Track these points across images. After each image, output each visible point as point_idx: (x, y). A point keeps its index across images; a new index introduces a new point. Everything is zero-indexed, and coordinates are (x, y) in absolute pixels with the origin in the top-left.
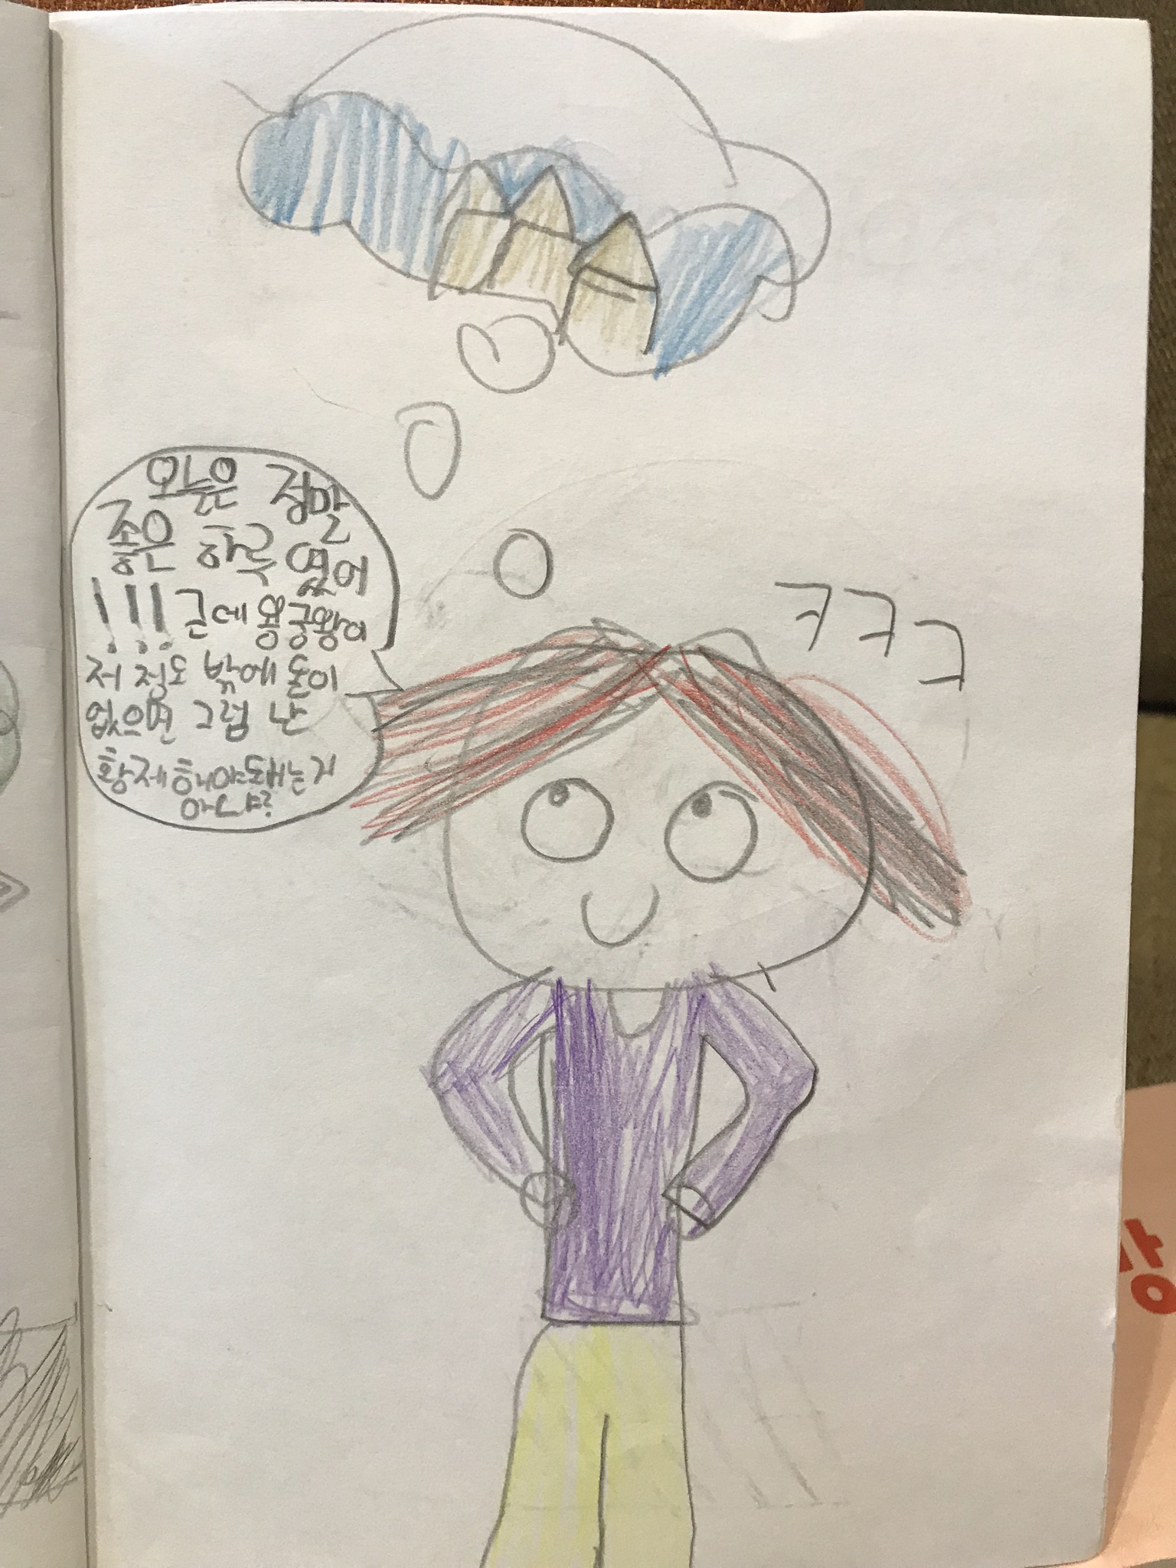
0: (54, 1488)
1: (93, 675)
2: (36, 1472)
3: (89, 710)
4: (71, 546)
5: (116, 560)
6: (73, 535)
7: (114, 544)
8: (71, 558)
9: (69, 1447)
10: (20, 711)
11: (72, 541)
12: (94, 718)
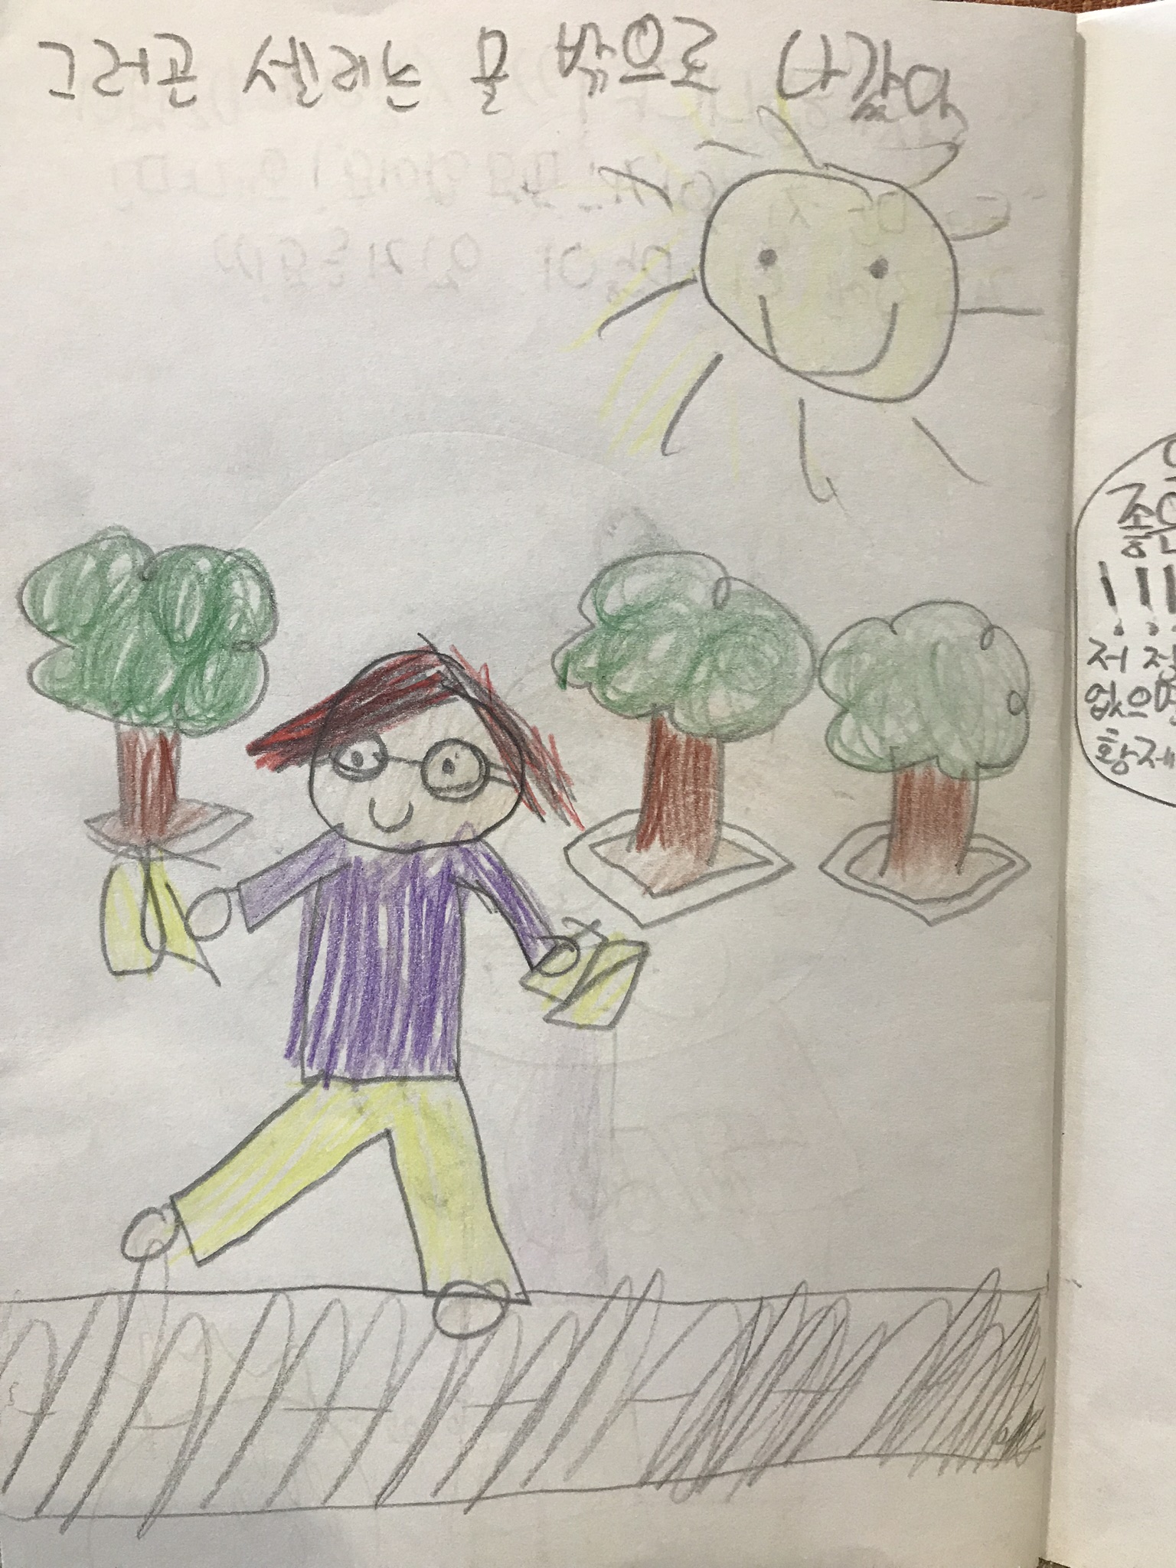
0: (1021, 1453)
1: (1096, 657)
2: (1007, 1433)
3: (1089, 692)
4: (1076, 531)
5: (1126, 543)
6: (1079, 520)
7: (1125, 528)
8: (1076, 543)
9: (1035, 1415)
10: (1030, 693)
11: (1078, 526)
12: (1095, 699)
